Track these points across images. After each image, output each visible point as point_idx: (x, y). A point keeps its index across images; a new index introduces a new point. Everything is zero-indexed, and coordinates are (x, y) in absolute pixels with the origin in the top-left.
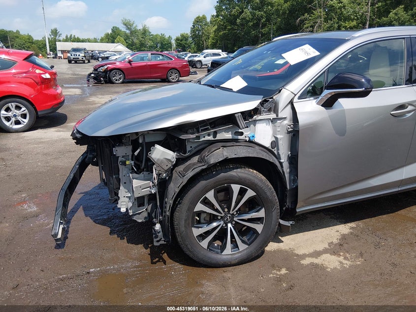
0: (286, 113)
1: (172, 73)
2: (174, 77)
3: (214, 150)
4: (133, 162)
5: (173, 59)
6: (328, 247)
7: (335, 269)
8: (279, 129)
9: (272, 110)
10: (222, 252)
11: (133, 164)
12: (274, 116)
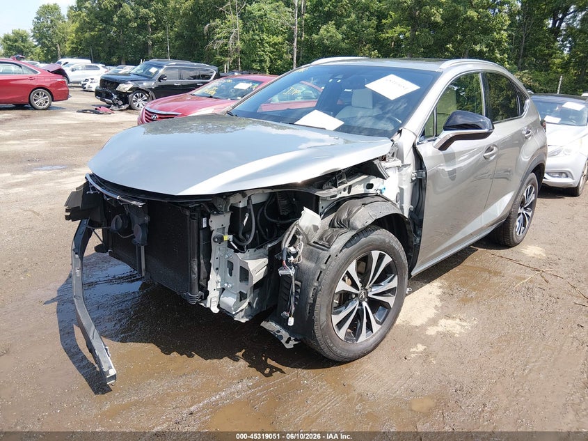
0: (409, 158)
1: (38, 94)
2: (41, 100)
3: (356, 209)
4: (231, 237)
5: (40, 73)
6: (436, 312)
7: (461, 333)
8: (404, 179)
9: (395, 155)
10: (357, 340)
11: (231, 240)
12: (399, 163)
